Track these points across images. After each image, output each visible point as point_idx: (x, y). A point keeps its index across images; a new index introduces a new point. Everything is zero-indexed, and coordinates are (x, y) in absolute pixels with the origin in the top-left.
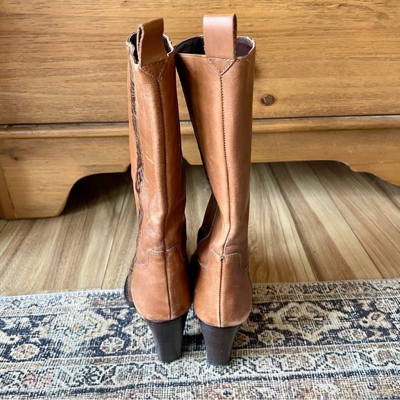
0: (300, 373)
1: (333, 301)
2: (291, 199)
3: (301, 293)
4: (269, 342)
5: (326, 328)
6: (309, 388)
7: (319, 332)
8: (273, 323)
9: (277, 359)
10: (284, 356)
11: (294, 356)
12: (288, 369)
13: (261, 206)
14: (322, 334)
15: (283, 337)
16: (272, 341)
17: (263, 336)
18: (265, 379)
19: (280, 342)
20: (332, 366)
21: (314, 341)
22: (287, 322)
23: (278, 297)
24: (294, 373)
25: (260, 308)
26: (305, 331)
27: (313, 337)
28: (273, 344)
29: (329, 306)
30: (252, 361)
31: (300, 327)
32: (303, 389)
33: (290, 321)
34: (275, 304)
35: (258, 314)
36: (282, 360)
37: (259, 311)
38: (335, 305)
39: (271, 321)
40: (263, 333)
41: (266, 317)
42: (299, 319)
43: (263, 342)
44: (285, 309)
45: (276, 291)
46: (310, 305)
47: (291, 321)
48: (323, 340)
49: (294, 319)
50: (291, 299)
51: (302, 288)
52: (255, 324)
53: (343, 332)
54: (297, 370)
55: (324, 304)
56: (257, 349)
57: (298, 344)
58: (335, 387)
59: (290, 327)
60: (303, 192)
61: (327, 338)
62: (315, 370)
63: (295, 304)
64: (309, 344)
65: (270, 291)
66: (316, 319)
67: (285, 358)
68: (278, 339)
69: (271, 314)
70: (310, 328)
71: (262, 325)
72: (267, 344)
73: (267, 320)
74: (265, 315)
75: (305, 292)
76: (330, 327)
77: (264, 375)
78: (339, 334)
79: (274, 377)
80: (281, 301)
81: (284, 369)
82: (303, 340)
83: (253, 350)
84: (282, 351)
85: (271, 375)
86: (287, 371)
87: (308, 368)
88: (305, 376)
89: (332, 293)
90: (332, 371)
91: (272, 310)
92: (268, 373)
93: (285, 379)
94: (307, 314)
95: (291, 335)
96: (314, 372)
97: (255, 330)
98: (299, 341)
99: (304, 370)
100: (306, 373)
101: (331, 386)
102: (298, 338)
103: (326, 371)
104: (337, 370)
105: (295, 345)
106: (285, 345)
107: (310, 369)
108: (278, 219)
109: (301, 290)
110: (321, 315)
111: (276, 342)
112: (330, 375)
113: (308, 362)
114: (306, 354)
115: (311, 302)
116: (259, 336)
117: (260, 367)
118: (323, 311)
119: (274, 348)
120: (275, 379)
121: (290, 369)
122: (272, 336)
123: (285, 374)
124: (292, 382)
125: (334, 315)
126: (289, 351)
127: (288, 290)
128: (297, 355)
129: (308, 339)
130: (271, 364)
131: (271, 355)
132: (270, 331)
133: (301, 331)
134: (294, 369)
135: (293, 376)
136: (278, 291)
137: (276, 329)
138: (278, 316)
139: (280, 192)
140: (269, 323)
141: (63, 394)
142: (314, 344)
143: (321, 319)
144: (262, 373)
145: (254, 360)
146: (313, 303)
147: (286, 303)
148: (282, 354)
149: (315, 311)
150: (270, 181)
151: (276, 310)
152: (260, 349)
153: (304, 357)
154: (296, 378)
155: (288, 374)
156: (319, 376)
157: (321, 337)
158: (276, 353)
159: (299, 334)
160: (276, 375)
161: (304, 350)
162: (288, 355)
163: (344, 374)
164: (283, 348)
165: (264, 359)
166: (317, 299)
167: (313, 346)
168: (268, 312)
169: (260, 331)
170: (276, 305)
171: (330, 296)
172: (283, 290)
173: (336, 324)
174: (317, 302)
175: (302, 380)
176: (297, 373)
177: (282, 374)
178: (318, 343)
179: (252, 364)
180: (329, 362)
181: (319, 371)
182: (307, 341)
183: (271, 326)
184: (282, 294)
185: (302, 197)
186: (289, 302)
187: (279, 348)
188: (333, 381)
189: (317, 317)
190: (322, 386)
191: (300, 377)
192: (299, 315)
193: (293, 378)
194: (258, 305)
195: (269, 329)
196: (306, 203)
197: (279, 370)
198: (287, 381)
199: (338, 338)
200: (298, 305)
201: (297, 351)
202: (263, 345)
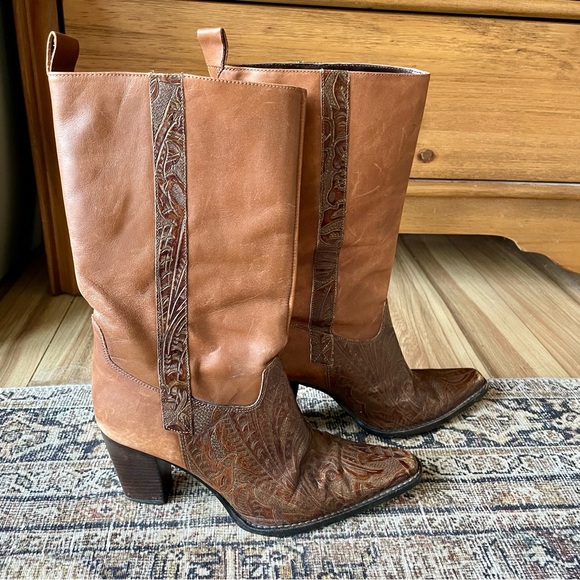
0: (493, 475)
1: (517, 400)
2: (441, 285)
4: (448, 442)
5: (514, 429)
6: (506, 492)
7: (506, 432)
8: (448, 422)
9: (462, 461)
10: (470, 457)
11: (482, 458)
12: (477, 471)
13: (404, 291)
14: (510, 435)
15: (465, 438)
16: (451, 441)
17: (440, 435)
18: (451, 481)
19: (460, 442)
20: (529, 469)
21: (502, 442)
22: (465, 421)
24: (485, 476)
26: (490, 432)
27: (502, 438)
28: (453, 444)
29: (513, 405)
30: (432, 462)
31: (482, 427)
32: (499, 493)
33: (468, 420)
36: (468, 462)
38: (519, 404)
40: (439, 432)
42: (480, 418)
43: (441, 442)
46: (490, 403)
47: (470, 420)
48: (513, 441)
49: (474, 418)
53: (534, 433)
54: (488, 473)
55: (506, 402)
57: (484, 445)
58: (537, 491)
59: (471, 427)
60: (455, 278)
61: (517, 439)
62: (509, 472)
64: (497, 445)
66: (500, 419)
67: (472, 460)
68: (459, 439)
70: (495, 428)
72: (445, 444)
76: (519, 428)
77: (449, 477)
78: (531, 436)
79: (462, 480)
81: (473, 471)
82: (489, 441)
83: (430, 450)
84: (466, 452)
85: (459, 478)
86: (476, 473)
87: (501, 471)
88: (499, 479)
89: (514, 391)
90: (529, 474)
92: (453, 474)
93: (476, 482)
94: (488, 413)
95: (473, 435)
96: (509, 475)
98: (484, 442)
99: (497, 473)
100: (500, 475)
101: (533, 490)
102: (483, 439)
103: (524, 474)
104: (536, 473)
105: (480, 446)
106: (469, 446)
107: (503, 471)
108: (429, 307)
110: (505, 415)
111: (457, 442)
112: (528, 479)
113: (499, 464)
114: (495, 456)
115: (489, 400)
116: (434, 435)
117: (442, 469)
118: (506, 410)
119: (456, 449)
120: (464, 481)
121: (480, 471)
122: (450, 435)
123: (476, 477)
124: (485, 485)
125: (521, 415)
126: (474, 452)
128: (484, 456)
129: (495, 440)
130: (455, 465)
131: (454, 456)
132: (447, 431)
133: (484, 432)
134: (484, 471)
135: (484, 478)
137: (454, 429)
139: (425, 276)
143: (506, 419)
144: (447, 474)
145: (434, 461)
146: (493, 400)
148: (467, 455)
149: (497, 410)
150: (409, 262)
152: (438, 449)
153: (494, 459)
154: (489, 481)
155: (478, 476)
156: (515, 479)
157: (510, 438)
158: (459, 454)
159: (482, 435)
160: (463, 477)
161: (493, 452)
162: (474, 457)
163: (546, 478)
164: (467, 448)
165: (446, 461)
167: (502, 447)
169: (434, 429)
171: (513, 395)
173: (525, 425)
174: (497, 400)
175: (496, 483)
176: (488, 476)
177: (470, 476)
178: (507, 444)
179: (432, 465)
180: (525, 465)
181: (515, 473)
182: (493, 442)
183: (447, 426)
185: (454, 283)
187: (461, 448)
188: (533, 485)
189: (501, 416)
190: (520, 489)
191: (493, 480)
192: (479, 414)
193: (485, 481)
195: (446, 429)
196: (460, 290)
197: (466, 472)
198: (478, 483)
199: (530, 439)
201: (484, 452)
202: (442, 446)
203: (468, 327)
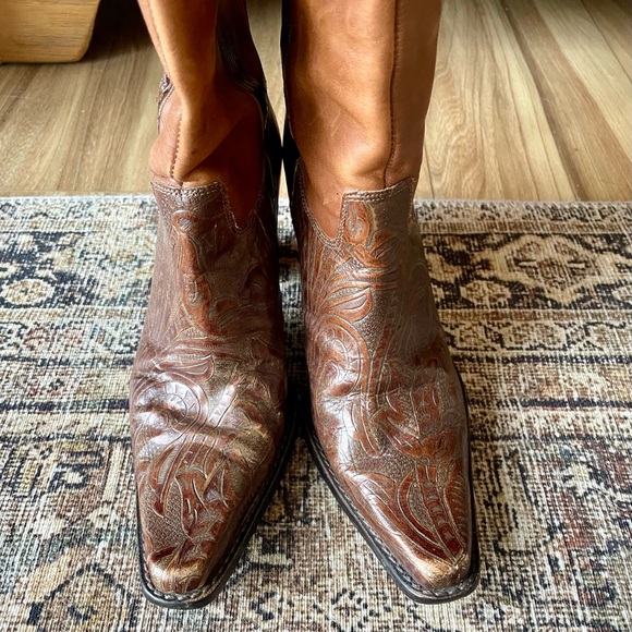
0: (539, 352)
1: (607, 237)
2: (536, 53)
3: (546, 220)
4: (480, 299)
5: (589, 281)
6: (551, 378)
7: (575, 287)
8: (489, 269)
9: (496, 329)
10: (508, 324)
11: (527, 325)
12: (514, 346)
13: (476, 61)
14: (582, 290)
15: (508, 293)
16: (487, 298)
17: (471, 289)
18: (470, 359)
19: (501, 300)
20: (598, 345)
21: (566, 301)
22: (515, 268)
23: (503, 225)
24: (524, 353)
25: (466, 243)
26: (551, 285)
27: (565, 296)
28: (488, 303)
29: (600, 244)
30: (448, 330)
31: (540, 276)
32: (540, 380)
33: (522, 267)
34: (495, 237)
35: (462, 254)
36: (503, 331)
37: (464, 247)
38: (609, 242)
39: (486, 265)
40: (471, 285)
41: (478, 257)
42: (540, 264)
43: (470, 299)
44: (514, 246)
45: (498, 215)
46: (563, 240)
47: (525, 267)
48: (584, 300)
49: (531, 264)
50: (527, 229)
51: (548, 211)
52: (455, 268)
53: (621, 289)
54: (531, 348)
55: (589, 240)
56: (459, 311)
57: (536, 306)
58: (601, 380)
59: (522, 277)
60: (560, 41)
61: (591, 298)
62: (564, 349)
63: (534, 238)
64: (557, 305)
65: (488, 213)
66: (572, 265)
67: (511, 328)
68: (499, 296)
69: (487, 254)
70: (560, 280)
71: (469, 272)
72: (476, 303)
73: (478, 263)
74: (476, 254)
75: (555, 219)
76: (599, 280)
77: (468, 353)
78: (615, 293)
79: (487, 358)
80: (508, 231)
81: (507, 345)
82: (546, 300)
83: (450, 311)
84: (504, 316)
85: (482, 354)
86: (512, 349)
87: (551, 346)
88: (545, 359)
89: (606, 222)
90: (597, 353)
91: (488, 246)
92: (476, 350)
93: (508, 362)
94: (556, 256)
95: (524, 289)
96: (562, 353)
97: (456, 279)
98: (538, 301)
99: (545, 349)
100: (548, 353)
101: (594, 376)
102: (537, 296)
103: (587, 353)
104: (606, 351)
105: (529, 307)
106: (512, 306)
107: (556, 347)
108: (507, 87)
109: (547, 215)
110: (581, 259)
111: (495, 300)
112: (591, 360)
113: (552, 336)
114: (550, 323)
115: (564, 235)
116: (462, 289)
117: (462, 340)
118: (586, 252)
119: (490, 310)
120: (490, 360)
121: (519, 346)
122: (487, 290)
123: (510, 354)
124: (522, 366)
125: (608, 261)
126: (519, 316)
127: (521, 214)
128: (532, 323)
129: (556, 299)
130: (482, 336)
131: (485, 322)
132: (484, 283)
133: (542, 285)
134: (525, 346)
135: (523, 357)
136: (502, 214)
137: (495, 279)
138: (499, 258)
139: (514, 39)
140: (483, 268)
141: (101, 364)
142: (566, 307)
143: (582, 266)
144: (466, 349)
145: (452, 329)
146: (569, 237)
147: (517, 236)
148: (504, 321)
149: (571, 252)
150: (495, 14)
151: (496, 247)
152: (463, 310)
153: (547, 327)
154: (529, 362)
155: (515, 353)
156: (571, 360)
157: (580, 295)
158: (493, 319)
159: (539, 289)
160: (491, 354)
161: (547, 316)
162: (516, 324)
163: (620, 359)
164: (507, 310)
165: (470, 328)
166: (577, 232)
167: (563, 310)
168: (480, 250)
169: (465, 280)
170: (497, 239)
171: (602, 228)
172: (511, 213)
173: (609, 275)
174: (576, 236)
175: (540, 365)
176: (530, 353)
177: (501, 353)
178: (574, 305)
179: (447, 334)
180: (593, 338)
181: (573, 351)
182: (552, 301)
183: (485, 274)
184: (510, 220)
185: (557, 48)
186: (523, 234)
187: (499, 310)
188: (597, 369)
189: (575, 262)
190: (575, 375)
191: (536, 359)
192: (541, 257)
193: (523, 361)
194: (463, 236)
195: (482, 279)
196: (564, 60)
197: (497, 346)
198: (511, 364)
199: (612, 299)
200: (539, 240)
201: (534, 317)
202: (469, 305)
203: (561, 118)
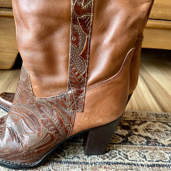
0: (160, 163)
3: (154, 117)
4: (136, 142)
7: (169, 139)
8: (137, 132)
9: (143, 153)
10: (147, 152)
11: (154, 152)
12: (151, 160)
15: (146, 141)
16: (138, 142)
17: (132, 138)
18: (135, 165)
19: (143, 143)
21: (166, 144)
22: (147, 132)
23: (140, 118)
24: (155, 163)
25: (128, 123)
26: (160, 138)
28: (139, 144)
30: (125, 153)
31: (155, 135)
33: (149, 132)
34: (138, 121)
35: (127, 126)
36: (146, 154)
37: (128, 124)
39: (136, 130)
41: (133, 128)
42: (155, 131)
43: (132, 142)
44: (145, 125)
45: (138, 115)
46: (161, 124)
47: (150, 132)
49: (152, 131)
50: (148, 120)
51: (155, 115)
52: (126, 131)
54: (157, 161)
55: (170, 124)
56: (128, 146)
57: (156, 145)
59: (149, 135)
63: (151, 123)
64: (163, 145)
65: (135, 114)
66: (166, 132)
67: (148, 153)
68: (142, 141)
69: (136, 127)
70: (163, 136)
71: (131, 132)
72: (134, 143)
73: (133, 130)
74: (132, 127)
75: (157, 117)
77: (134, 162)
79: (141, 164)
80: (142, 120)
81: (148, 159)
82: (159, 143)
83: (125, 146)
84: (145, 148)
85: (139, 163)
86: (150, 161)
87: (165, 161)
88: (163, 166)
91: (136, 124)
92: (136, 161)
93: (149, 166)
94: (160, 129)
95: (151, 139)
96: (169, 163)
97: (126, 134)
98: (156, 143)
99: (162, 161)
100: (164, 163)
102: (156, 142)
105: (153, 146)
106: (147, 145)
107: (166, 161)
109: (154, 116)
110: (169, 130)
111: (141, 143)
113: (164, 157)
114: (162, 152)
115: (161, 122)
116: (129, 138)
117: (130, 157)
119: (140, 146)
120: (142, 165)
121: (152, 160)
122: (138, 139)
123: (149, 163)
126: (150, 149)
127: (146, 115)
128: (156, 151)
129: (162, 143)
130: (138, 155)
131: (138, 150)
132: (136, 136)
133: (157, 138)
134: (155, 160)
135: (154, 164)
136: (139, 115)
137: (140, 135)
138: (141, 128)
140: (135, 131)
142: (167, 146)
143: (169, 132)
144: (132, 160)
145: (126, 152)
146: (163, 123)
147: (145, 122)
148: (145, 150)
149: (165, 127)
151: (139, 125)
152: (130, 146)
153: (161, 153)
154: (157, 167)
155: (151, 163)
158: (141, 149)
159: (156, 139)
160: (142, 163)
161: (161, 149)
162: (150, 151)
164: (146, 146)
165: (133, 152)
166: (165, 121)
167: (166, 147)
168: (134, 125)
169: (129, 135)
170: (139, 122)
172: (142, 114)
174: (165, 123)
175: (161, 168)
176: (157, 163)
177: (146, 163)
178: (169, 145)
179: (125, 155)
182: (161, 144)
183: (136, 133)
184: (143, 117)
186: (147, 121)
187: (143, 146)
189: (167, 131)
191: (160, 166)
192: (155, 129)
193: (155, 166)
194: (127, 121)
195: (136, 135)
197: (144, 160)
198: (150, 167)
200: (153, 123)
201: (156, 149)
202: (132, 144)
